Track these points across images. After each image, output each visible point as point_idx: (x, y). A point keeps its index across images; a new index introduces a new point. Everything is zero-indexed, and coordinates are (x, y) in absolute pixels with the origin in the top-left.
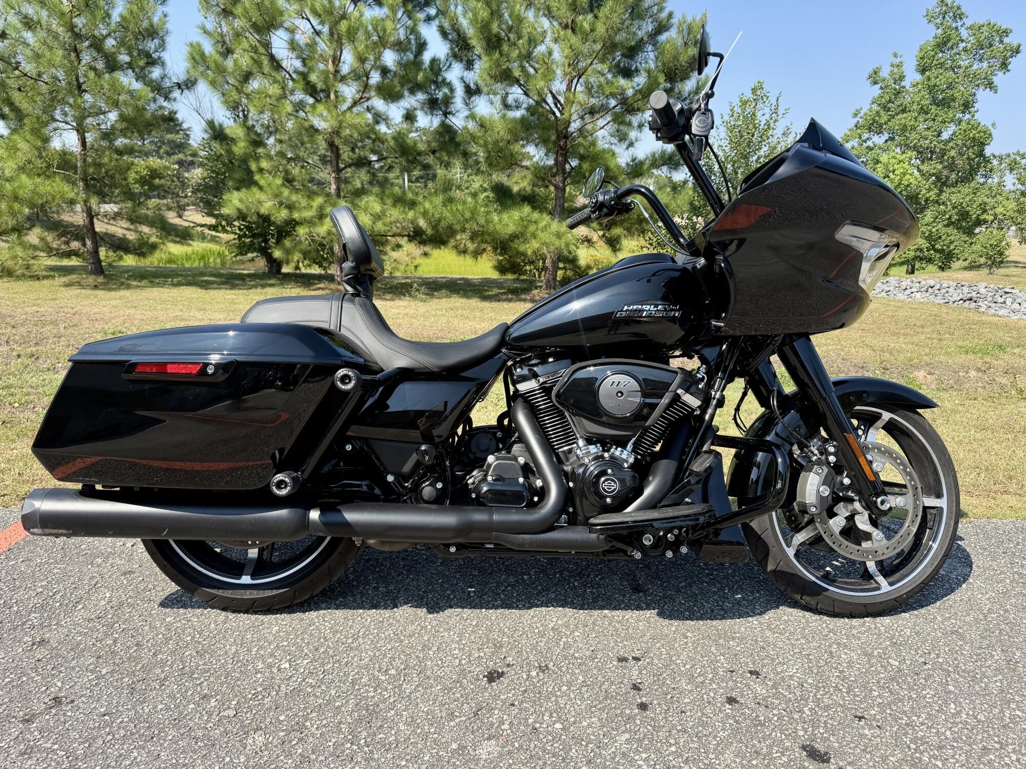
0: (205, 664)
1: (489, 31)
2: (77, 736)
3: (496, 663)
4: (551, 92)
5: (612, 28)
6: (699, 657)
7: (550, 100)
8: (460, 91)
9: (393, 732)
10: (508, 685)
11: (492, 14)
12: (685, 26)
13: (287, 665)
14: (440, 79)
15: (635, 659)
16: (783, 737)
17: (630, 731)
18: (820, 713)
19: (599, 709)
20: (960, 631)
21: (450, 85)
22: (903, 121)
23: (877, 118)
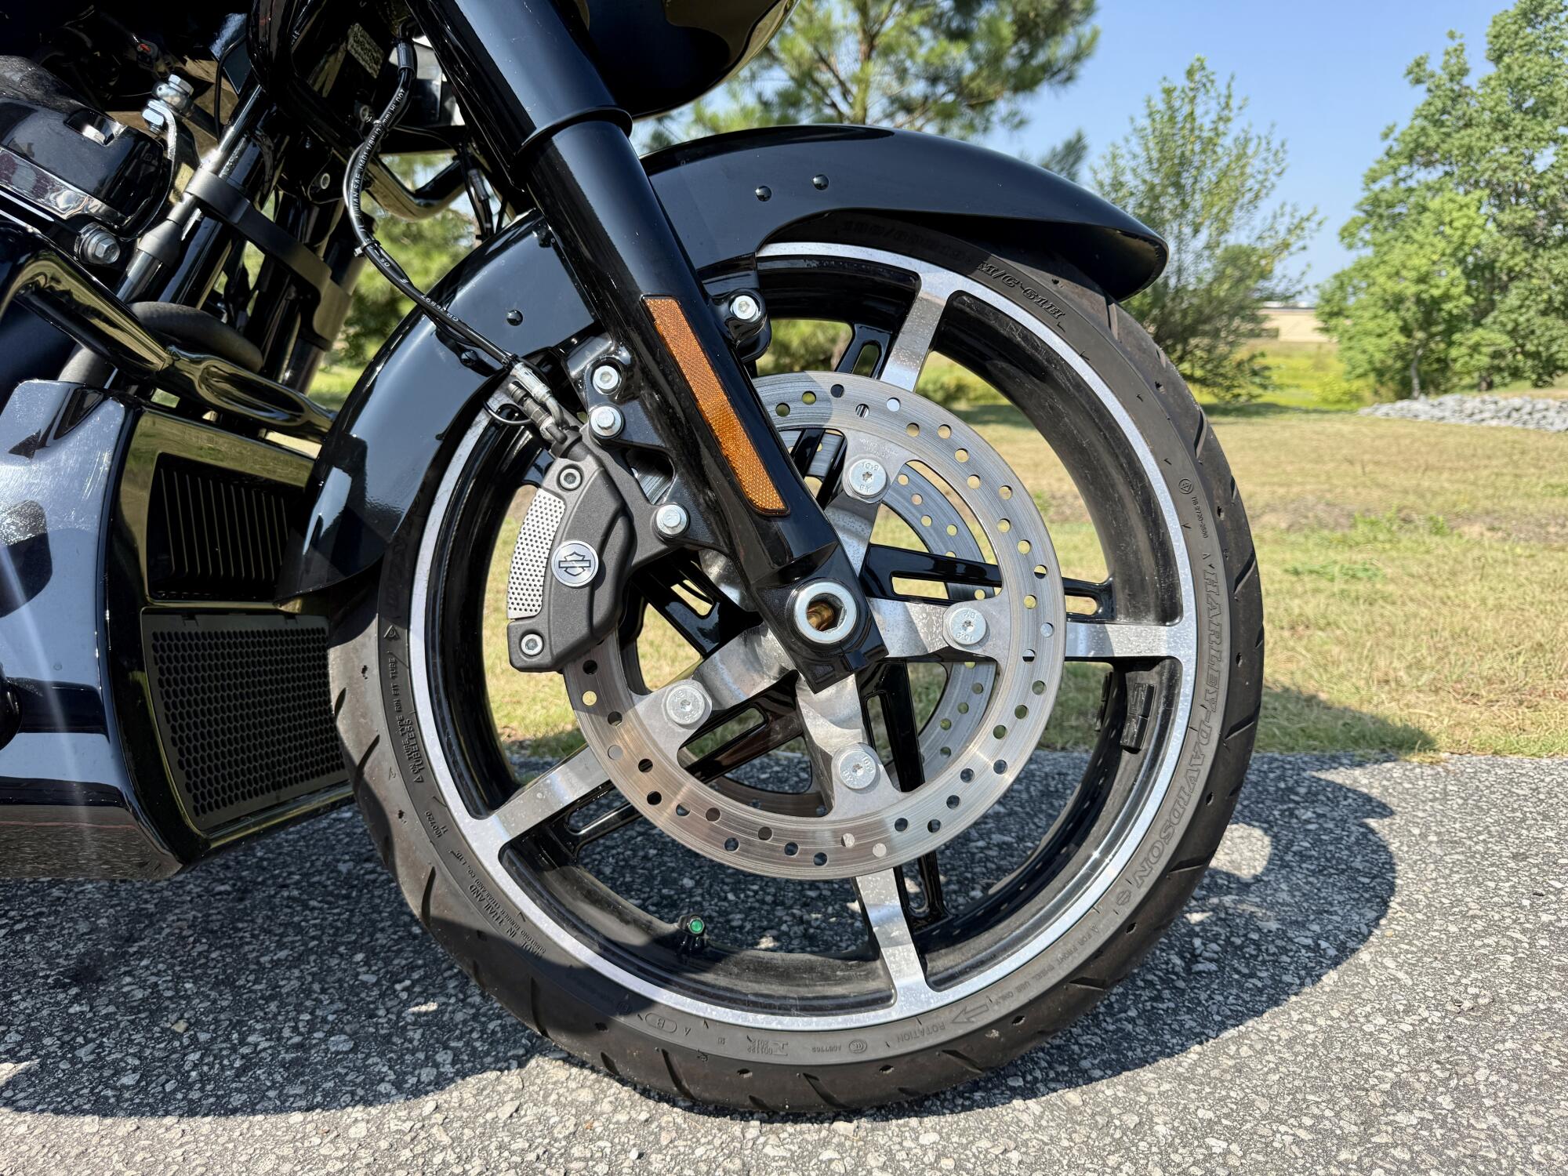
4: (837, 78)
22: (1466, 141)
23: (1422, 139)
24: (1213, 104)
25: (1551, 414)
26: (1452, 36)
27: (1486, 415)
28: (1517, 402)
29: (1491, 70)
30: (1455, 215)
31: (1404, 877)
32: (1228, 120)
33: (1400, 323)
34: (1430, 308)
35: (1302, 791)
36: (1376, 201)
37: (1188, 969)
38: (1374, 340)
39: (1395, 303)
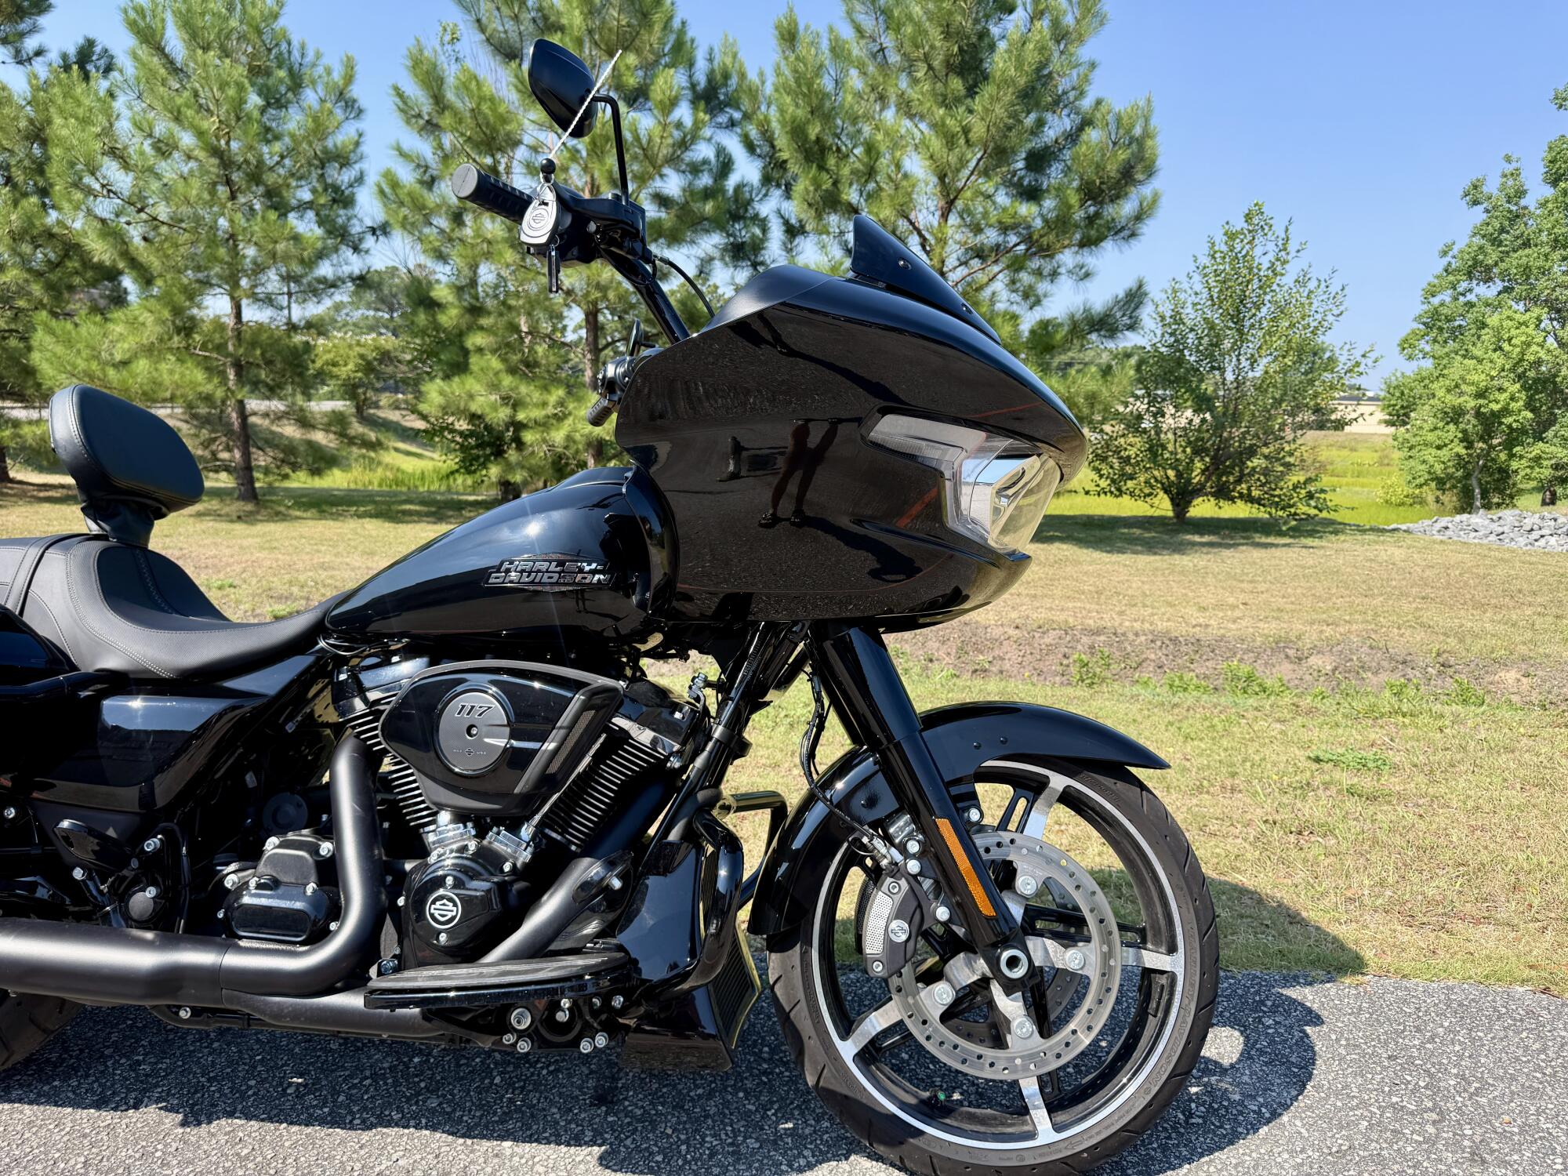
1: (807, 137)
4: (916, 230)
5: (996, 125)
7: (914, 241)
8: (776, 230)
12: (1110, 118)
14: (749, 213)
21: (762, 222)
22: (1524, 260)
23: (1481, 257)
24: (1271, 247)
26: (1508, 159)
29: (1549, 192)
30: (1513, 332)
31: (1320, 1069)
32: (1285, 262)
33: (1460, 435)
34: (1489, 422)
35: (1269, 1003)
36: (1435, 314)
37: (1186, 1122)
38: (1434, 451)
39: (1455, 415)
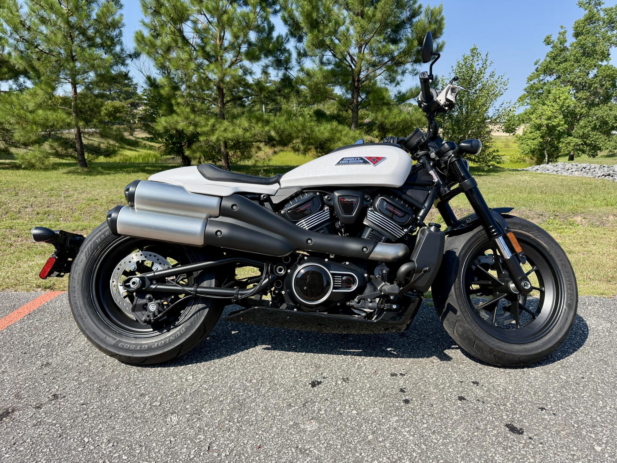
0: (142, 377)
1: (312, 18)
2: (67, 416)
3: (316, 377)
4: (349, 54)
5: (386, 14)
6: (441, 374)
7: (348, 58)
8: (294, 55)
9: (254, 415)
10: (324, 389)
11: (313, 8)
12: (429, 12)
13: (191, 377)
14: (283, 48)
15: (401, 374)
16: (494, 419)
17: (398, 415)
18: (517, 406)
19: (380, 403)
20: (605, 359)
21: (288, 51)
22: (565, 67)
23: (549, 65)
24: (480, 62)
25: (597, 170)
26: (562, 27)
27: (573, 170)
28: (584, 165)
29: (574, 40)
30: (560, 95)
32: (485, 68)
33: (541, 135)
36: (531, 88)
38: (531, 141)
